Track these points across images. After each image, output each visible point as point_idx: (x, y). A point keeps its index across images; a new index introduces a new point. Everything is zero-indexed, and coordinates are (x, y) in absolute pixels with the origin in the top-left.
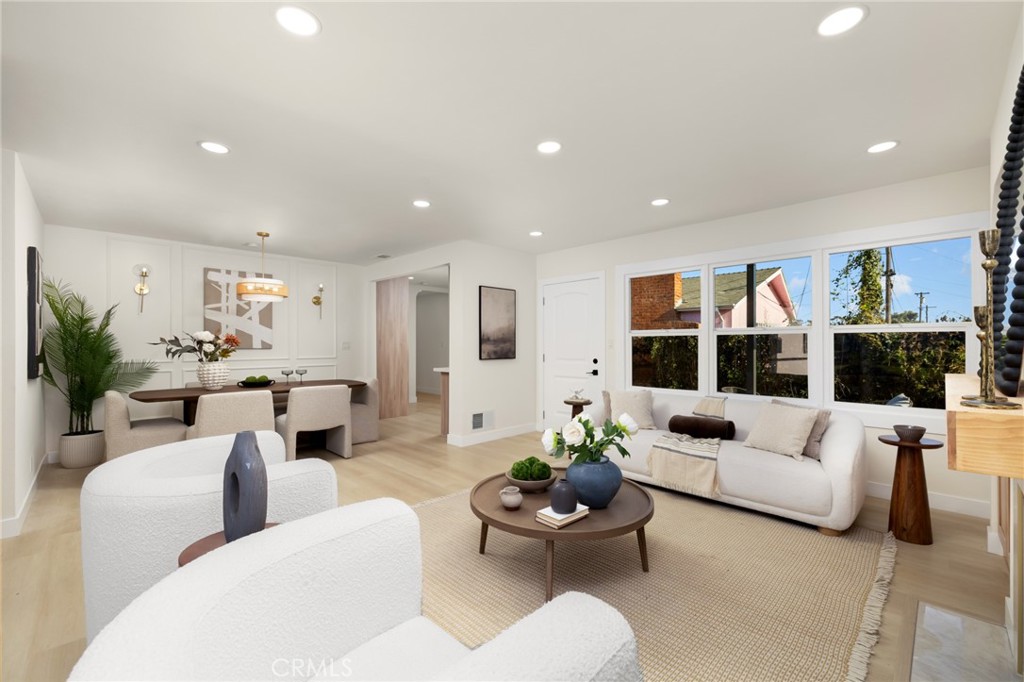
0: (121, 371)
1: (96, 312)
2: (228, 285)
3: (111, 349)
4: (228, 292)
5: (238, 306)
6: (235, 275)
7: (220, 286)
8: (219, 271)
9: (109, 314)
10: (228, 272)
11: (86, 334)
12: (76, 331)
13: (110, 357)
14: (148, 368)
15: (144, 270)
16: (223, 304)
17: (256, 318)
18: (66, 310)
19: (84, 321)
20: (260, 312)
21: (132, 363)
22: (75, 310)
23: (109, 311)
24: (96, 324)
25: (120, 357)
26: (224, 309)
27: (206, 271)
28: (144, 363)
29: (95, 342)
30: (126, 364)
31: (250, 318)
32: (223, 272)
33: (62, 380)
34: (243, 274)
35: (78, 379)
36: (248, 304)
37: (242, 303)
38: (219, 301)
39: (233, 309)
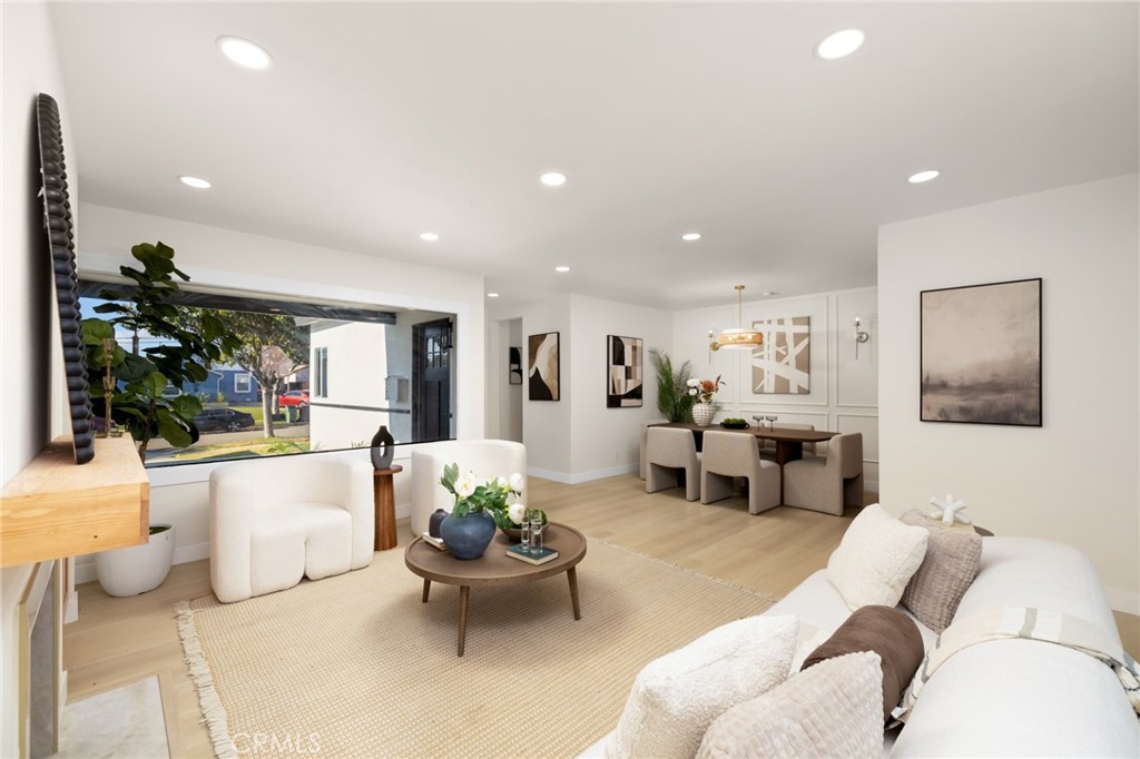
2: (769, 333)
4: (769, 341)
5: (778, 353)
6: (774, 323)
8: (762, 322)
10: (769, 322)
16: (765, 353)
17: (793, 362)
20: (797, 357)
26: (766, 356)
27: (754, 324)
31: (787, 364)
32: (766, 322)
34: (781, 322)
36: (786, 350)
37: (781, 350)
38: (762, 350)
39: (773, 356)
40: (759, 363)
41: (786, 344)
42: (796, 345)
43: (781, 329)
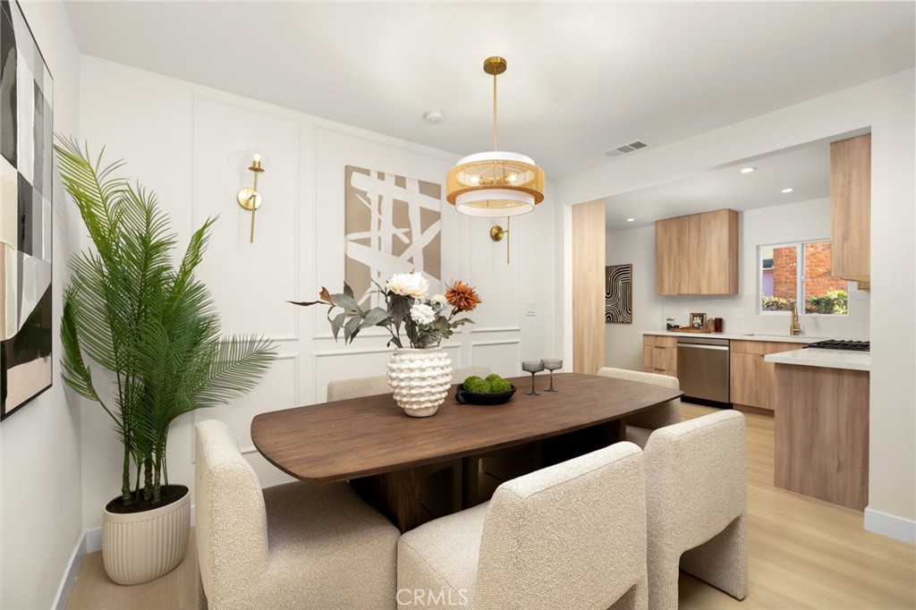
0: (217, 359)
1: (175, 231)
2: (381, 198)
3: (203, 314)
4: (380, 212)
5: (395, 237)
6: (390, 181)
7: (369, 201)
8: (367, 172)
9: (198, 239)
10: (381, 176)
11: (156, 280)
12: (134, 273)
13: (201, 330)
14: (260, 352)
15: (257, 158)
16: (372, 234)
18: (114, 225)
19: (150, 250)
20: (424, 250)
21: (234, 342)
22: (132, 225)
23: (200, 234)
24: (175, 258)
25: (215, 330)
26: (374, 242)
27: (349, 170)
28: (252, 342)
29: (171, 299)
30: (224, 343)
31: (411, 260)
32: (374, 175)
33: (107, 383)
34: (400, 181)
35: (139, 383)
36: (409, 235)
37: (400, 233)
38: (367, 228)
39: (388, 243)
40: (359, 254)
41: (409, 226)
42: (423, 230)
43: (400, 194)
